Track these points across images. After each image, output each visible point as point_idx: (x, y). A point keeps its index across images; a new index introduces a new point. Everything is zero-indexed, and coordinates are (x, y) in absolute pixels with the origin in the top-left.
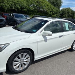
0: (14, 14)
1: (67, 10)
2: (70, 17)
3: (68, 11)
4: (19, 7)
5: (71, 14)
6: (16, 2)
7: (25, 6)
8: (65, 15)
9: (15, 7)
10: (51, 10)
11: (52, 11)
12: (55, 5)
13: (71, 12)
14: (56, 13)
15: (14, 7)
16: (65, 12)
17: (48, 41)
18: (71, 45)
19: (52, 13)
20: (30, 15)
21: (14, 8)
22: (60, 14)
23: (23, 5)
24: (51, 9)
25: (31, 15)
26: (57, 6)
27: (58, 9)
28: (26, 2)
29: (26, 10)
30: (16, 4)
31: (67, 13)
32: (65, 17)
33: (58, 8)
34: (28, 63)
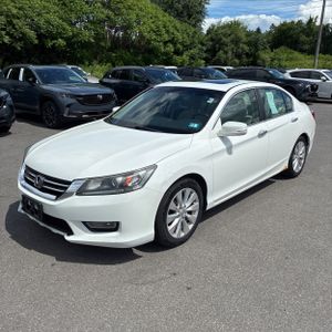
0: (32, 67)
1: (229, 32)
2: (245, 60)
3: (232, 36)
4: (32, 34)
5: (246, 48)
6: (15, 11)
7: (57, 27)
8: (226, 53)
9: (11, 36)
10: (166, 37)
11: (173, 41)
12: (179, 15)
13: (244, 39)
14: (187, 47)
15: (8, 34)
16: (224, 39)
17: (234, 151)
18: (288, 157)
19: (171, 48)
20: (83, 63)
21: (7, 39)
22: (205, 48)
23: (48, 22)
24: (167, 32)
25: (87, 63)
26: (190, 16)
27: (193, 30)
28: (56, 8)
29: (61, 42)
30: (15, 21)
31: (232, 41)
32: (227, 58)
33: (194, 26)
34: (195, 215)
